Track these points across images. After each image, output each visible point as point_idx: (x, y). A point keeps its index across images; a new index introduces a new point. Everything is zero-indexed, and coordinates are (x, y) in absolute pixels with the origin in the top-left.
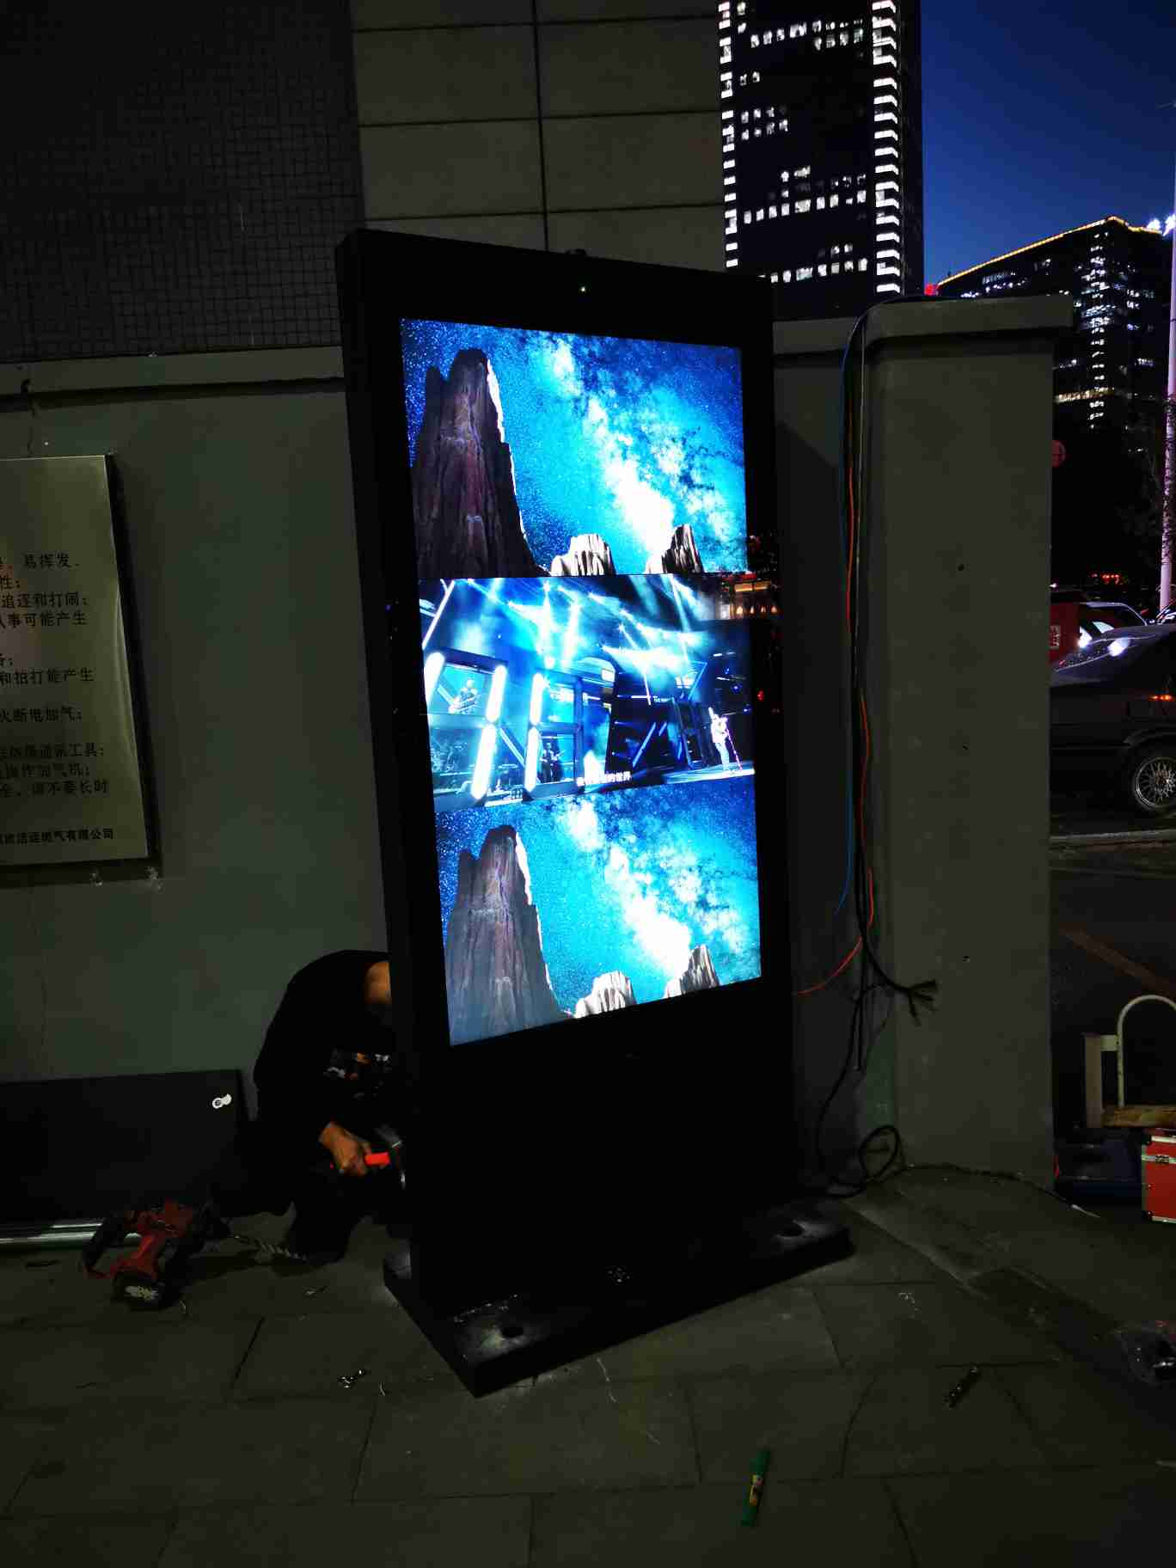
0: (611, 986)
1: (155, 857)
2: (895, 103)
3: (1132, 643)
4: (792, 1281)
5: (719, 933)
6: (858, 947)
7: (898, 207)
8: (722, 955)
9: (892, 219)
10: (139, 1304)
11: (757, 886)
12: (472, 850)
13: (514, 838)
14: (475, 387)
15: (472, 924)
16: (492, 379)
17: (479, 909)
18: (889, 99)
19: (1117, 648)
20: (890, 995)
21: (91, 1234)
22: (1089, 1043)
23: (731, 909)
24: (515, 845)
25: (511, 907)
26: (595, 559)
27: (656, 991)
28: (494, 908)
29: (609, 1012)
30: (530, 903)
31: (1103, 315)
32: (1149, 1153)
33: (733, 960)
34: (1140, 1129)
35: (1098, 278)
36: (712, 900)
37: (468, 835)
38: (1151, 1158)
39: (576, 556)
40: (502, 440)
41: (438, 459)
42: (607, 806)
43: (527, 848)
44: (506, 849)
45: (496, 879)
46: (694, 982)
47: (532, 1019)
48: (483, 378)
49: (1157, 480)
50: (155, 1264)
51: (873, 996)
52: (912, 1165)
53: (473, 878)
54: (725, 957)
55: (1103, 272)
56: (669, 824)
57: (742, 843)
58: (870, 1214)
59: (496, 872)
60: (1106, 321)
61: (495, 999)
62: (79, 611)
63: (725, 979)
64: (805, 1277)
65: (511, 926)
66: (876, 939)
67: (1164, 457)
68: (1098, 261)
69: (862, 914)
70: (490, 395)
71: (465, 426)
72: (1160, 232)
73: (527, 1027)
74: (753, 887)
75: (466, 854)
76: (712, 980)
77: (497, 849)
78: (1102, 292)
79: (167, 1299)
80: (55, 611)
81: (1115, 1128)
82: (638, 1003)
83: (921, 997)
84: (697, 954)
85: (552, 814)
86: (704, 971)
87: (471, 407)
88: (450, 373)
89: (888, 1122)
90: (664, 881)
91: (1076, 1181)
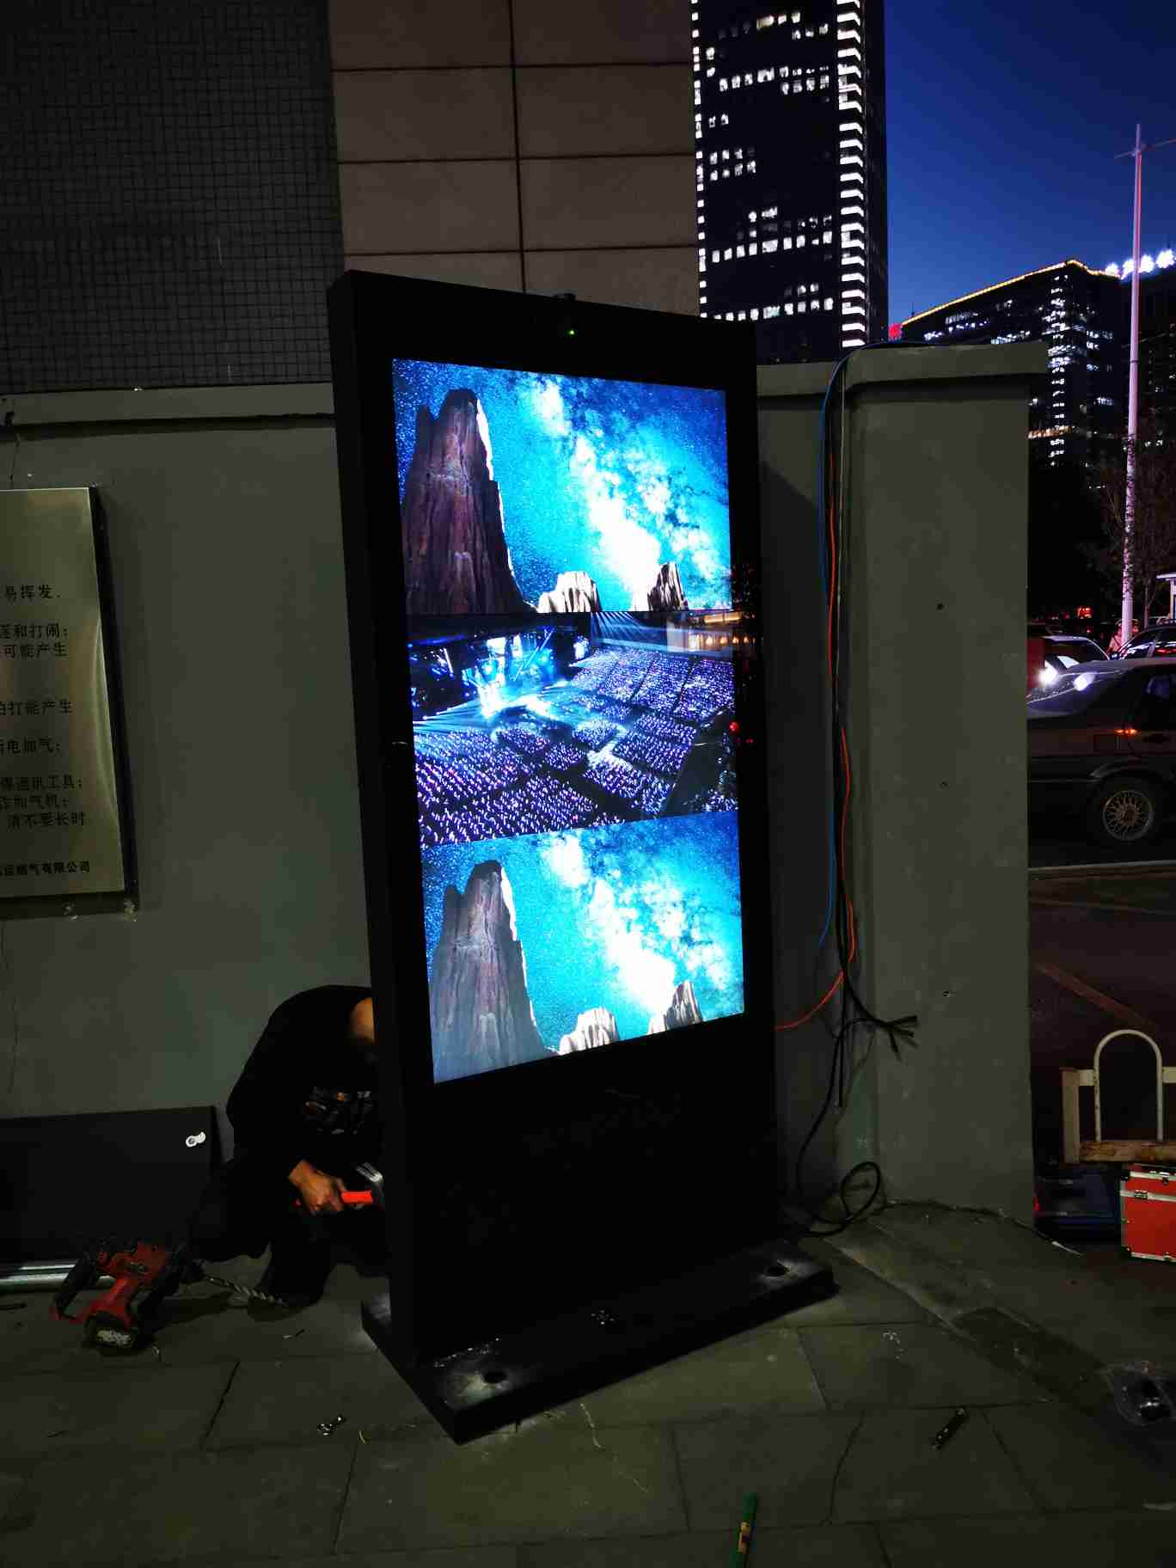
0: (595, 1022)
1: (132, 891)
2: (860, 147)
3: (1097, 677)
4: (778, 1322)
5: (702, 969)
6: (839, 981)
7: (863, 247)
8: (705, 991)
9: (857, 260)
10: (109, 1349)
11: (740, 921)
12: (458, 885)
13: (500, 874)
14: (464, 428)
15: (457, 961)
16: (481, 418)
17: (464, 945)
18: (855, 143)
19: (1082, 682)
20: (870, 1029)
21: (63, 1277)
22: (1067, 1077)
23: (715, 945)
24: (501, 879)
25: (496, 943)
26: (582, 597)
27: (640, 1027)
28: (479, 944)
29: (593, 1048)
30: (515, 939)
31: (1063, 355)
32: (1128, 1188)
33: (716, 995)
34: (1119, 1164)
35: (1059, 320)
36: (696, 935)
37: (452, 871)
38: (1130, 1194)
39: (563, 594)
40: (491, 479)
41: (428, 495)
42: (593, 841)
43: (513, 882)
44: (491, 884)
45: (481, 915)
46: (678, 1018)
47: (515, 1056)
48: (472, 416)
49: (1118, 518)
50: (128, 1307)
51: (854, 1030)
52: (893, 1202)
53: (459, 913)
54: (709, 992)
55: (1062, 314)
56: (653, 859)
57: (725, 877)
58: (854, 1253)
59: (481, 908)
60: (1066, 361)
61: (478, 1037)
62: (59, 643)
63: (709, 1015)
64: (790, 1317)
65: (495, 964)
66: (857, 975)
67: (1125, 495)
68: (1058, 302)
69: (843, 951)
70: (479, 434)
71: (454, 463)
72: (1119, 276)
73: (511, 1065)
74: (737, 923)
75: (451, 891)
76: (696, 1016)
77: (483, 884)
78: (1061, 333)
79: (141, 1343)
80: (35, 642)
81: (1094, 1163)
82: (622, 1039)
83: (900, 1031)
84: (680, 989)
85: (538, 849)
86: (688, 1007)
87: (461, 446)
88: (441, 413)
89: (869, 1157)
90: (649, 916)
91: (1056, 1217)
